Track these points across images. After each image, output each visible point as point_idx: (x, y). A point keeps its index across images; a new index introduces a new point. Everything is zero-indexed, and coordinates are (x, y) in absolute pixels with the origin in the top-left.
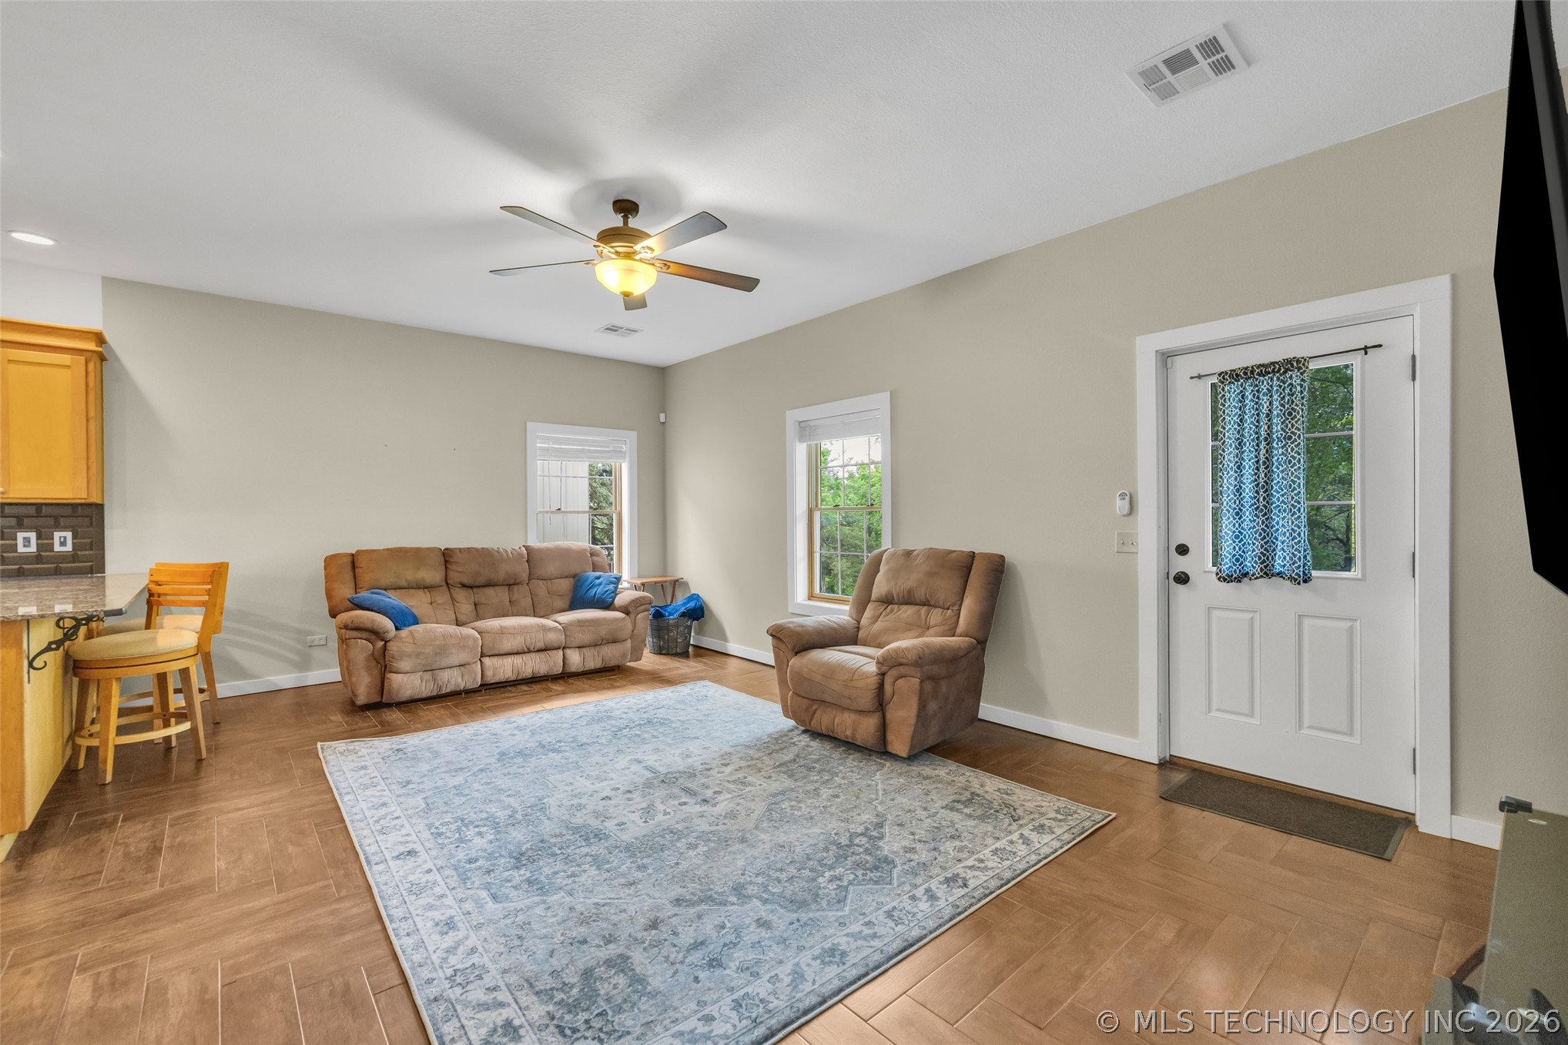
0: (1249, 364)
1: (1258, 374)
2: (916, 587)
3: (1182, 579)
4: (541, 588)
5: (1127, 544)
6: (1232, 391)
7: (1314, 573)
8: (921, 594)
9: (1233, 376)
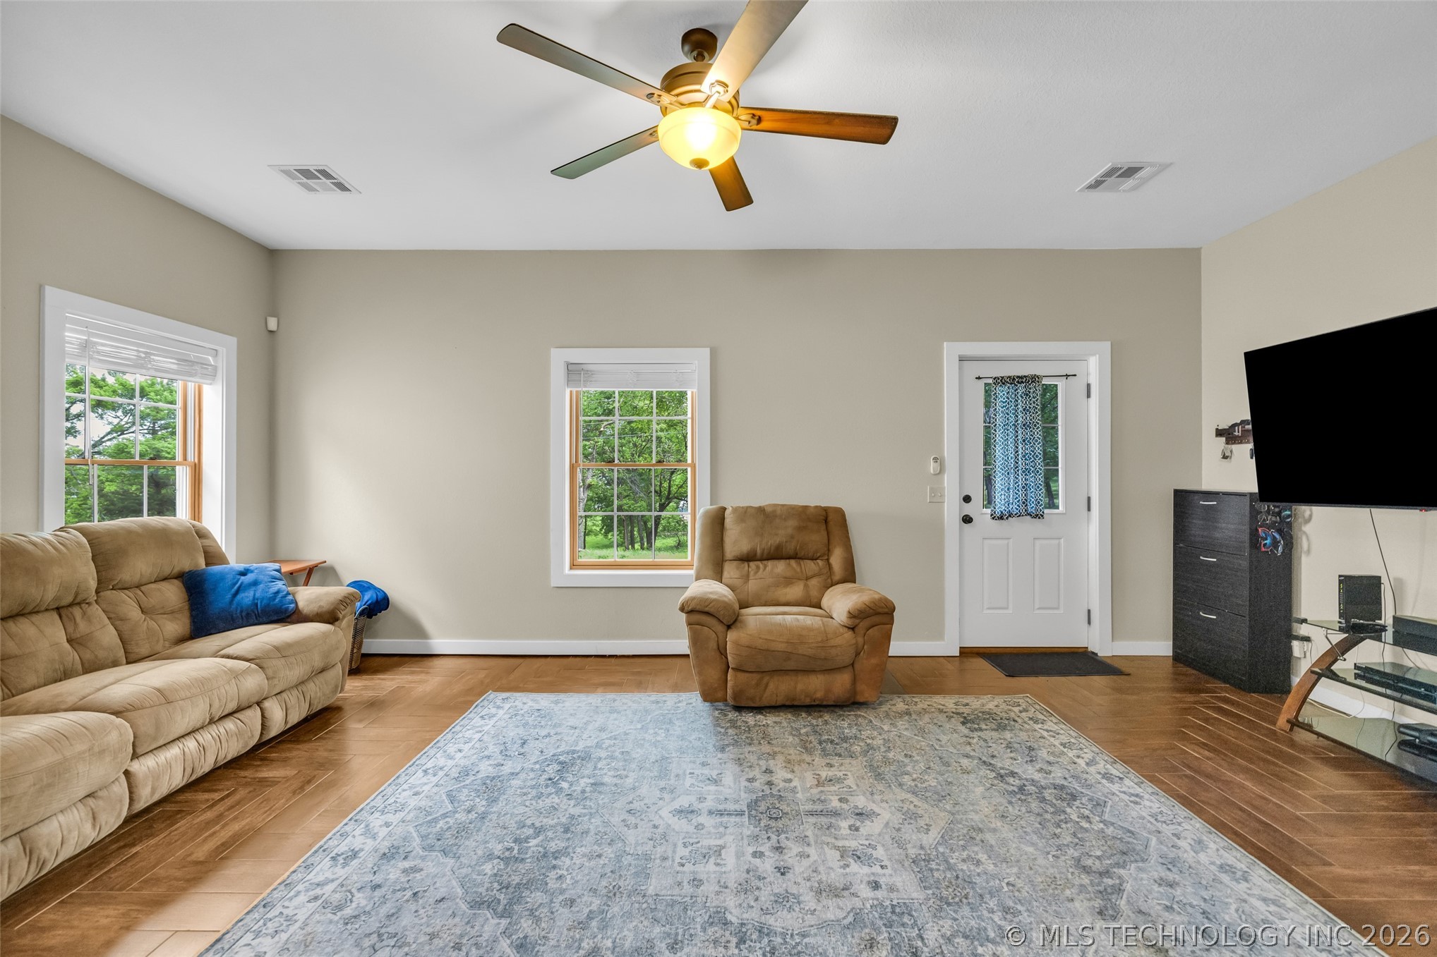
0: (1012, 374)
1: (1018, 382)
2: (786, 542)
3: (967, 520)
4: (128, 605)
5: (937, 497)
6: (1002, 392)
7: (1046, 511)
8: (790, 548)
9: (1001, 381)
